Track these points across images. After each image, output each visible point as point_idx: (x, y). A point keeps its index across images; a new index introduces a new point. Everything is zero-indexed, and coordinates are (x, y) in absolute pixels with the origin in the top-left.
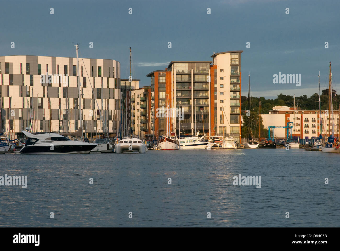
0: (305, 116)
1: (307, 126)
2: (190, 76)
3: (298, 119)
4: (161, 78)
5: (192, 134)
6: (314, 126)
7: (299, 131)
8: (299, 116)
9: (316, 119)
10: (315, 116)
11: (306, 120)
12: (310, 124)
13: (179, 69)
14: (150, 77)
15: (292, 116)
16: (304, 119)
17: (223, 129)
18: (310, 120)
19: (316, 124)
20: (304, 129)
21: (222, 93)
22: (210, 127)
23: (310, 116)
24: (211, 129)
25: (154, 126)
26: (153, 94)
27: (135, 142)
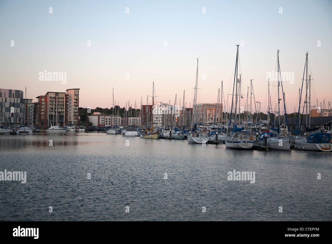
0: (106, 117)
1: (107, 121)
2: (56, 99)
3: (103, 118)
4: (42, 99)
5: (56, 125)
6: (109, 121)
7: (103, 123)
8: (104, 117)
9: (111, 118)
10: (110, 117)
11: (107, 119)
12: (108, 120)
13: (51, 95)
14: (38, 99)
15: (101, 117)
16: (106, 118)
17: (70, 122)
18: (108, 119)
19: (111, 120)
20: (106, 123)
21: (70, 107)
22: (64, 121)
23: (108, 117)
24: (65, 122)
25: (39, 120)
26: (39, 106)
27: (27, 129)
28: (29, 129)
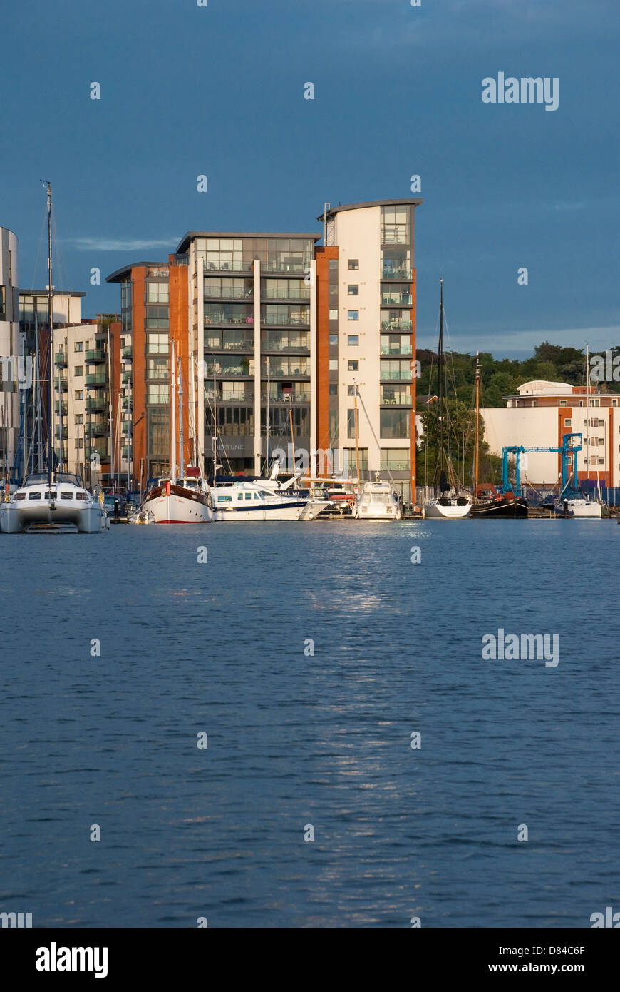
2: (249, 280)
3: (598, 423)
4: (153, 288)
5: (257, 473)
7: (601, 461)
8: (602, 413)
13: (213, 258)
15: (579, 415)
16: (617, 424)
17: (358, 457)
20: (618, 456)
21: (354, 339)
25: (131, 447)
26: (128, 342)
27: (67, 496)
28: (80, 496)
